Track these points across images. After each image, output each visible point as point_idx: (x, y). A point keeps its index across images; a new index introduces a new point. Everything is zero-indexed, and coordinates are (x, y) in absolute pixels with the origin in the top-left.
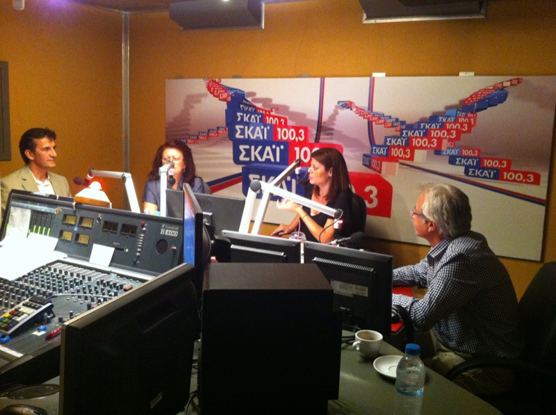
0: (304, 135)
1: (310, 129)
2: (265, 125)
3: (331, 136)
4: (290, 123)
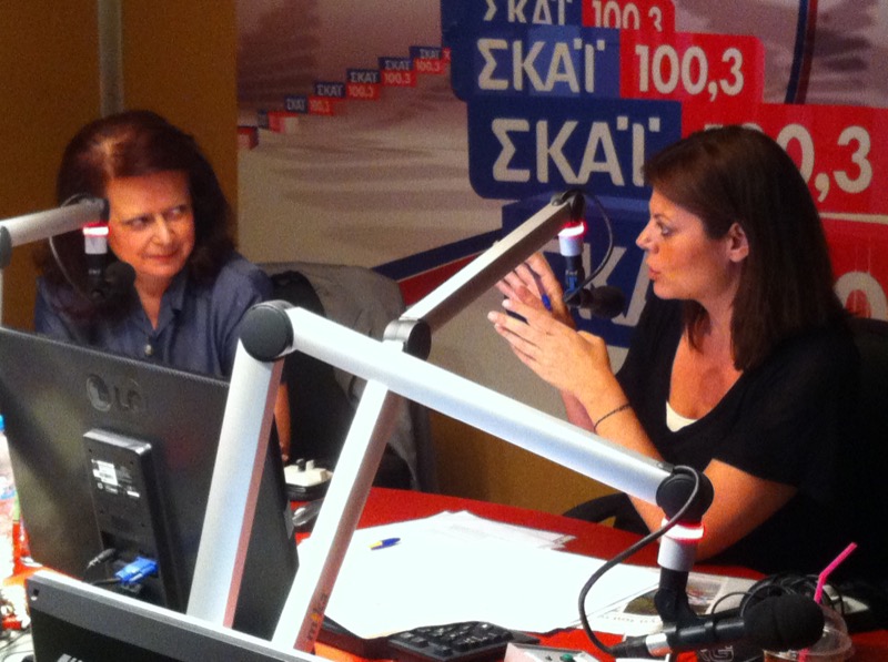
0: (744, 69)
1: (768, 45)
2: (589, 35)
3: (855, 75)
4: (686, 22)
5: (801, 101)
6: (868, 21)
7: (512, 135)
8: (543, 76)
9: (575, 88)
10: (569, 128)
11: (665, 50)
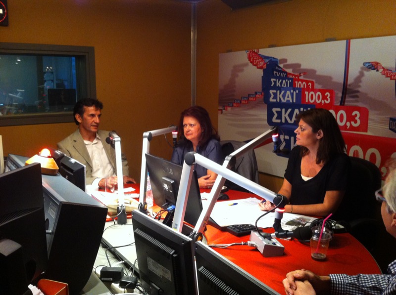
0: (330, 97)
1: (336, 91)
3: (356, 99)
4: (317, 86)
5: (344, 105)
6: (359, 86)
7: (277, 112)
8: (284, 99)
9: (291, 101)
10: (290, 110)
11: (312, 93)
